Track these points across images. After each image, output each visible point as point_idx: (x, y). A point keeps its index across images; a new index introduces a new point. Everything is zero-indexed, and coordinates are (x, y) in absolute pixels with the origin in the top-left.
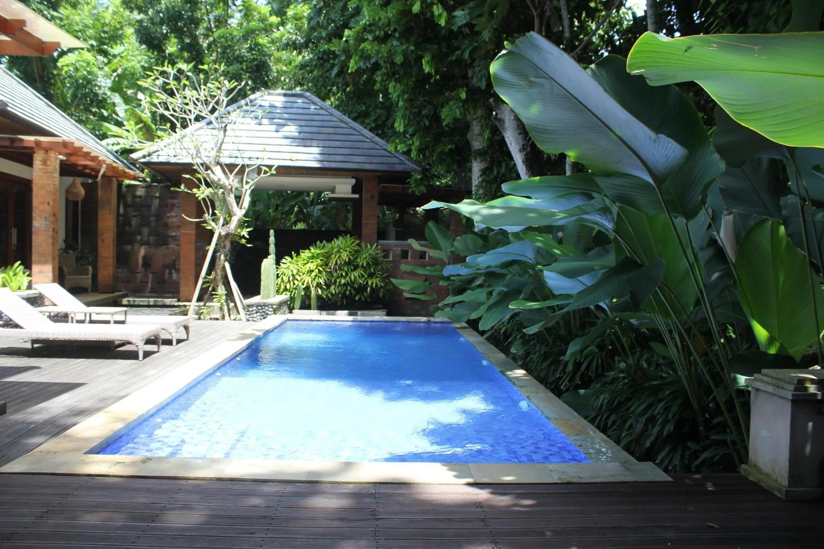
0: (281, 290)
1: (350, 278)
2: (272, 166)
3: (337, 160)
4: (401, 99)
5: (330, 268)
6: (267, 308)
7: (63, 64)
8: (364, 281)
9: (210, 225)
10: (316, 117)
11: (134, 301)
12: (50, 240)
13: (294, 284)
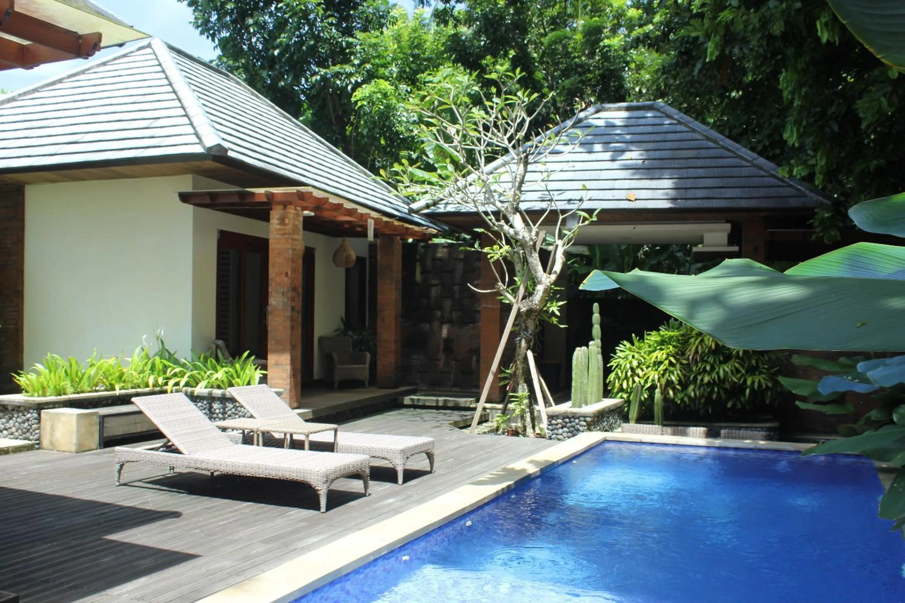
0: (616, 390)
1: (718, 373)
2: (594, 210)
3: (698, 196)
4: (796, 97)
5: (688, 359)
6: (577, 421)
7: (358, 98)
8: (739, 379)
9: (506, 298)
10: (670, 137)
11: (418, 400)
12: (288, 323)
13: (634, 382)
